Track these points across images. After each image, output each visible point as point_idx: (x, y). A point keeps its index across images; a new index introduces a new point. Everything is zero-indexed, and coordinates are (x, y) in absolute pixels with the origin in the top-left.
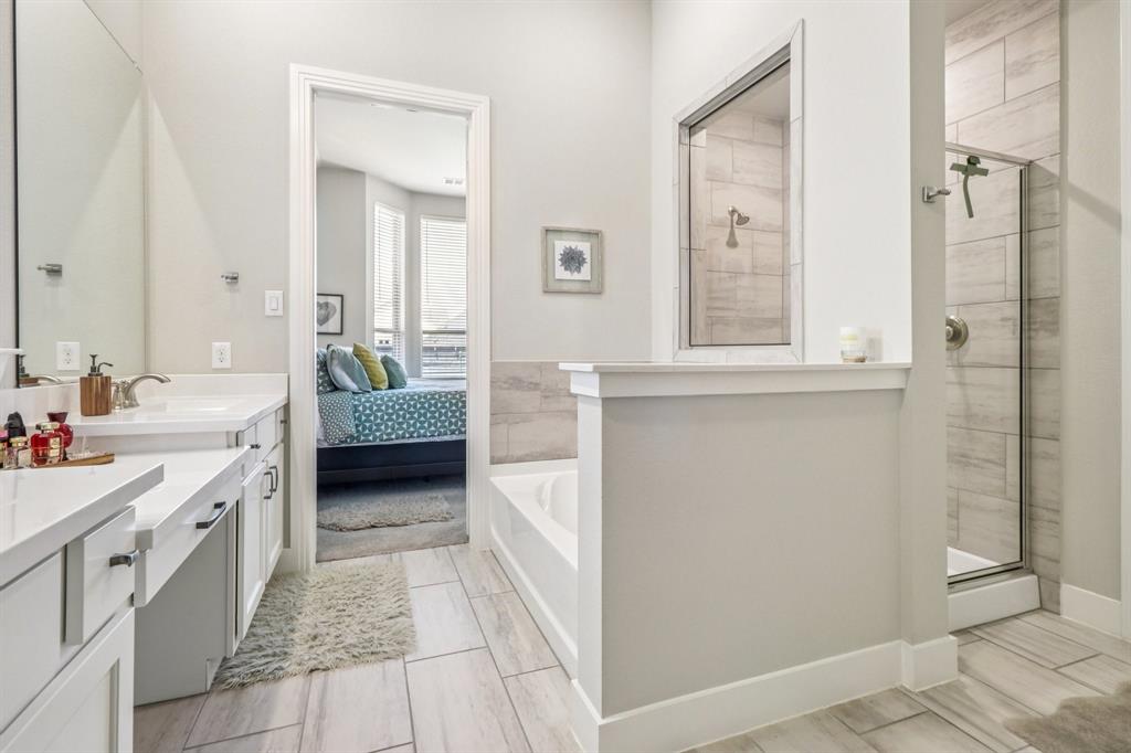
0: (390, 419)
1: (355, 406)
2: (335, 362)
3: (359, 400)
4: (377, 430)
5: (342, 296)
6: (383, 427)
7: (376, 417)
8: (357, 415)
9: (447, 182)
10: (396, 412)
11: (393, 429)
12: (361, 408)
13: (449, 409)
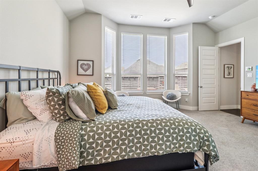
0: (108, 146)
1: (82, 136)
2: (71, 100)
3: (85, 130)
4: (98, 155)
5: (93, 61)
6: (102, 153)
7: (97, 144)
8: (83, 143)
9: (132, 17)
10: (112, 139)
11: (109, 154)
12: (86, 138)
13: (150, 136)
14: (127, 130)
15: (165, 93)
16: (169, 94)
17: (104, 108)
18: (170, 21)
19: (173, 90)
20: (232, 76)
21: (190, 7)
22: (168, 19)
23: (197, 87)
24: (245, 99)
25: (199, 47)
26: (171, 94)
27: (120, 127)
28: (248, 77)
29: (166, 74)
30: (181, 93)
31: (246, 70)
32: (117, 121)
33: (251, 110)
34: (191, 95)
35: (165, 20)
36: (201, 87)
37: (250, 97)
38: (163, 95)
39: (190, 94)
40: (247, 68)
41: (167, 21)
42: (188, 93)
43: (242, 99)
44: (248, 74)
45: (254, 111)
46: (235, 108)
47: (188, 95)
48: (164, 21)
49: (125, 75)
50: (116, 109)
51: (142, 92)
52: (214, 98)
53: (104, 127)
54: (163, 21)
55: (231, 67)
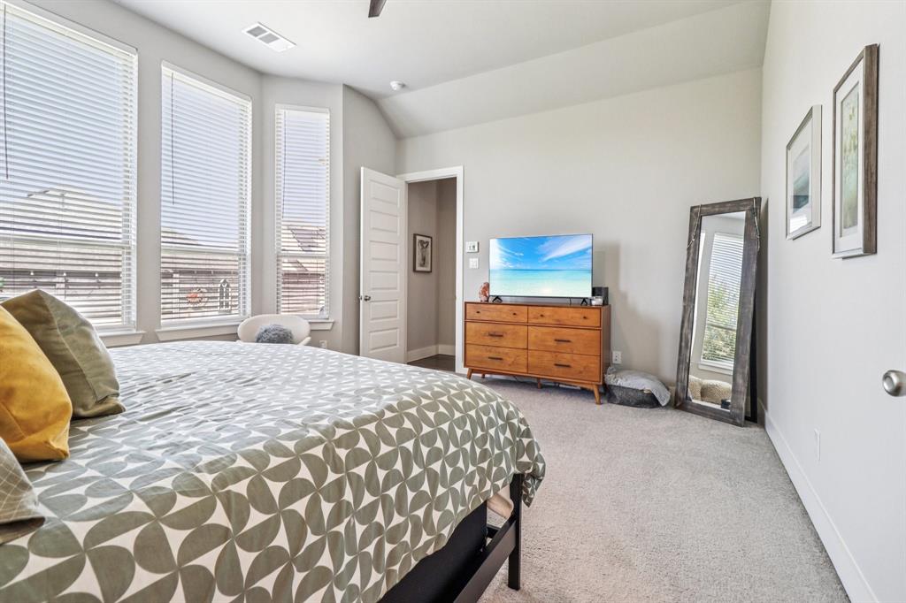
14: (315, 491)
15: (245, 327)
16: (266, 331)
17: (47, 415)
18: (273, 45)
19: (274, 313)
20: (429, 269)
21: (370, 16)
22: (269, 32)
23: (356, 299)
24: (473, 321)
25: (362, 168)
26: (274, 330)
27: (276, 488)
28: (471, 267)
29: (249, 252)
30: (310, 323)
31: (467, 250)
32: (234, 461)
33: (484, 348)
34: (340, 326)
35: (255, 32)
36: (366, 300)
37: (485, 316)
38: (240, 335)
39: (334, 323)
40: (469, 244)
41: (261, 39)
42: (329, 321)
43: (468, 324)
44: (471, 260)
45: (489, 348)
46: (434, 354)
47: (328, 327)
48: (250, 32)
49: (17, 246)
50: (118, 410)
51: (134, 332)
52: (395, 331)
53: (168, 530)
54: (245, 31)
55: (427, 242)
